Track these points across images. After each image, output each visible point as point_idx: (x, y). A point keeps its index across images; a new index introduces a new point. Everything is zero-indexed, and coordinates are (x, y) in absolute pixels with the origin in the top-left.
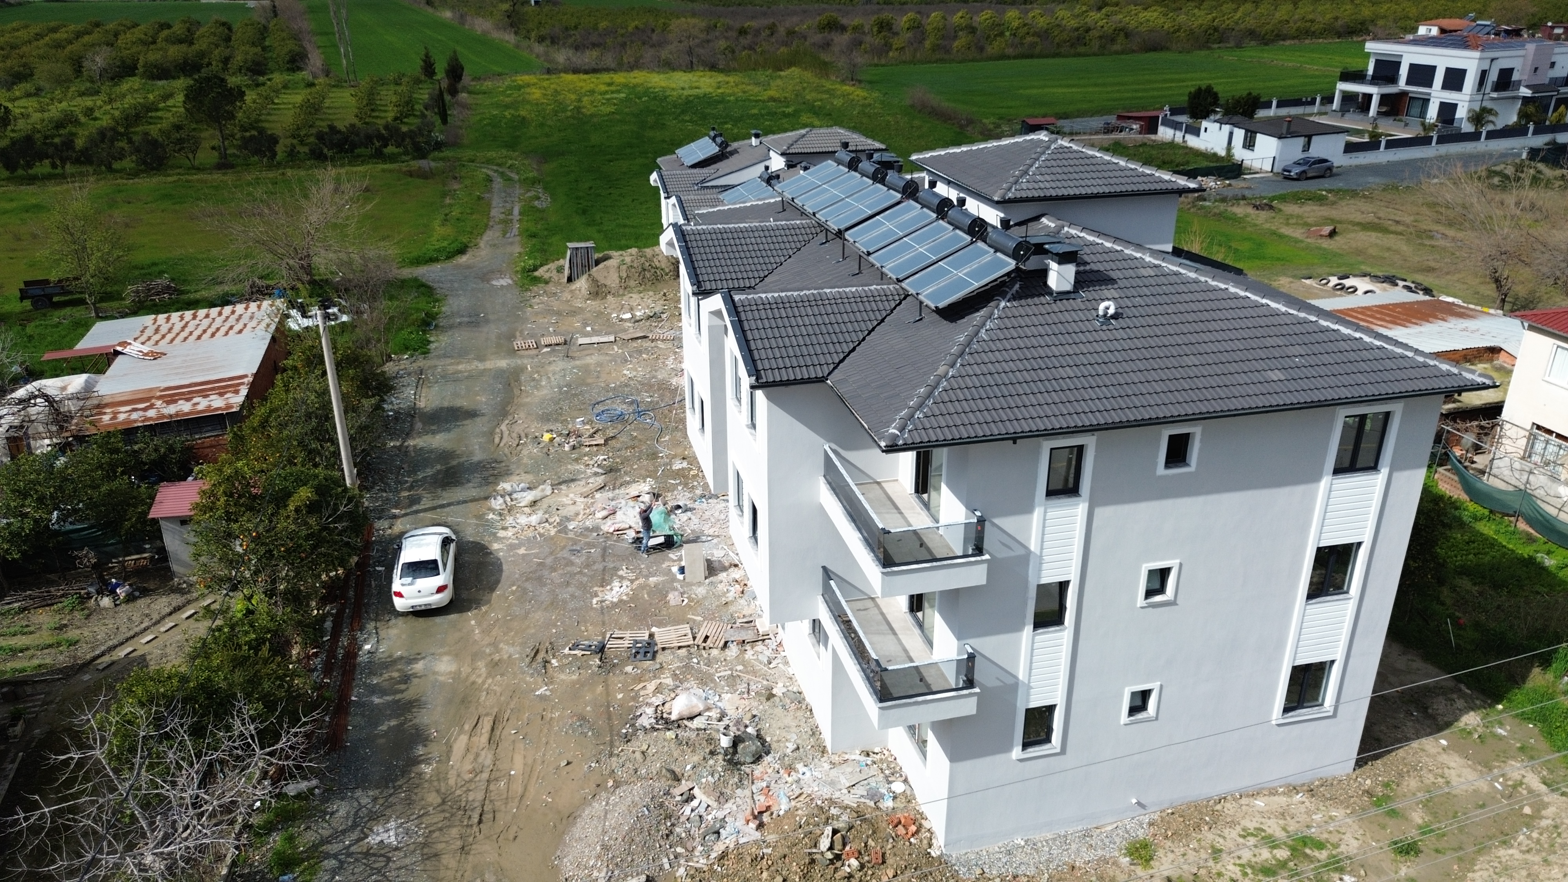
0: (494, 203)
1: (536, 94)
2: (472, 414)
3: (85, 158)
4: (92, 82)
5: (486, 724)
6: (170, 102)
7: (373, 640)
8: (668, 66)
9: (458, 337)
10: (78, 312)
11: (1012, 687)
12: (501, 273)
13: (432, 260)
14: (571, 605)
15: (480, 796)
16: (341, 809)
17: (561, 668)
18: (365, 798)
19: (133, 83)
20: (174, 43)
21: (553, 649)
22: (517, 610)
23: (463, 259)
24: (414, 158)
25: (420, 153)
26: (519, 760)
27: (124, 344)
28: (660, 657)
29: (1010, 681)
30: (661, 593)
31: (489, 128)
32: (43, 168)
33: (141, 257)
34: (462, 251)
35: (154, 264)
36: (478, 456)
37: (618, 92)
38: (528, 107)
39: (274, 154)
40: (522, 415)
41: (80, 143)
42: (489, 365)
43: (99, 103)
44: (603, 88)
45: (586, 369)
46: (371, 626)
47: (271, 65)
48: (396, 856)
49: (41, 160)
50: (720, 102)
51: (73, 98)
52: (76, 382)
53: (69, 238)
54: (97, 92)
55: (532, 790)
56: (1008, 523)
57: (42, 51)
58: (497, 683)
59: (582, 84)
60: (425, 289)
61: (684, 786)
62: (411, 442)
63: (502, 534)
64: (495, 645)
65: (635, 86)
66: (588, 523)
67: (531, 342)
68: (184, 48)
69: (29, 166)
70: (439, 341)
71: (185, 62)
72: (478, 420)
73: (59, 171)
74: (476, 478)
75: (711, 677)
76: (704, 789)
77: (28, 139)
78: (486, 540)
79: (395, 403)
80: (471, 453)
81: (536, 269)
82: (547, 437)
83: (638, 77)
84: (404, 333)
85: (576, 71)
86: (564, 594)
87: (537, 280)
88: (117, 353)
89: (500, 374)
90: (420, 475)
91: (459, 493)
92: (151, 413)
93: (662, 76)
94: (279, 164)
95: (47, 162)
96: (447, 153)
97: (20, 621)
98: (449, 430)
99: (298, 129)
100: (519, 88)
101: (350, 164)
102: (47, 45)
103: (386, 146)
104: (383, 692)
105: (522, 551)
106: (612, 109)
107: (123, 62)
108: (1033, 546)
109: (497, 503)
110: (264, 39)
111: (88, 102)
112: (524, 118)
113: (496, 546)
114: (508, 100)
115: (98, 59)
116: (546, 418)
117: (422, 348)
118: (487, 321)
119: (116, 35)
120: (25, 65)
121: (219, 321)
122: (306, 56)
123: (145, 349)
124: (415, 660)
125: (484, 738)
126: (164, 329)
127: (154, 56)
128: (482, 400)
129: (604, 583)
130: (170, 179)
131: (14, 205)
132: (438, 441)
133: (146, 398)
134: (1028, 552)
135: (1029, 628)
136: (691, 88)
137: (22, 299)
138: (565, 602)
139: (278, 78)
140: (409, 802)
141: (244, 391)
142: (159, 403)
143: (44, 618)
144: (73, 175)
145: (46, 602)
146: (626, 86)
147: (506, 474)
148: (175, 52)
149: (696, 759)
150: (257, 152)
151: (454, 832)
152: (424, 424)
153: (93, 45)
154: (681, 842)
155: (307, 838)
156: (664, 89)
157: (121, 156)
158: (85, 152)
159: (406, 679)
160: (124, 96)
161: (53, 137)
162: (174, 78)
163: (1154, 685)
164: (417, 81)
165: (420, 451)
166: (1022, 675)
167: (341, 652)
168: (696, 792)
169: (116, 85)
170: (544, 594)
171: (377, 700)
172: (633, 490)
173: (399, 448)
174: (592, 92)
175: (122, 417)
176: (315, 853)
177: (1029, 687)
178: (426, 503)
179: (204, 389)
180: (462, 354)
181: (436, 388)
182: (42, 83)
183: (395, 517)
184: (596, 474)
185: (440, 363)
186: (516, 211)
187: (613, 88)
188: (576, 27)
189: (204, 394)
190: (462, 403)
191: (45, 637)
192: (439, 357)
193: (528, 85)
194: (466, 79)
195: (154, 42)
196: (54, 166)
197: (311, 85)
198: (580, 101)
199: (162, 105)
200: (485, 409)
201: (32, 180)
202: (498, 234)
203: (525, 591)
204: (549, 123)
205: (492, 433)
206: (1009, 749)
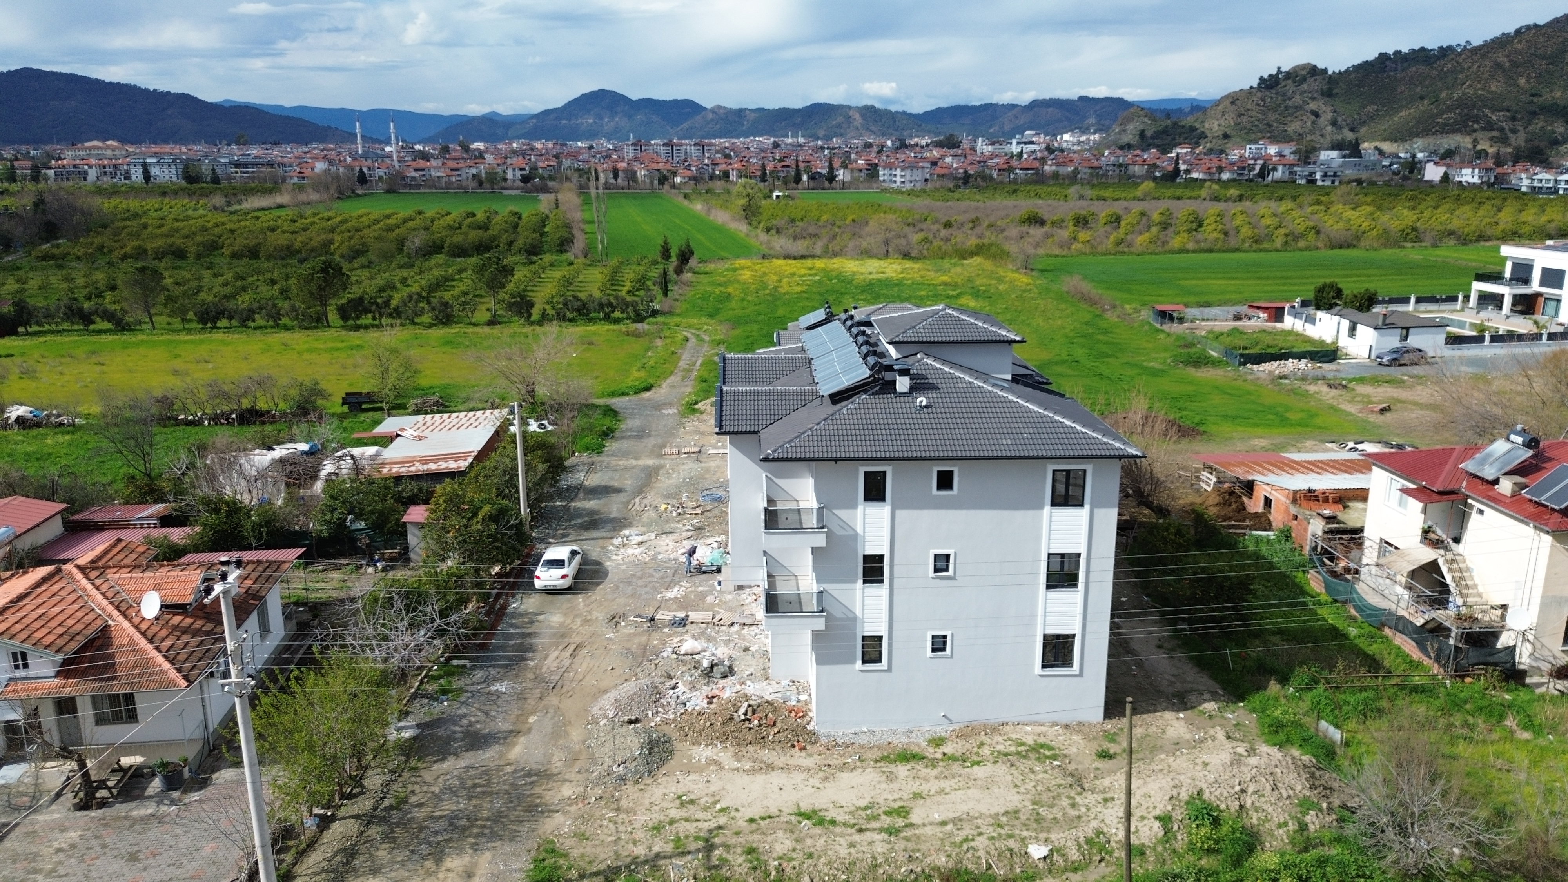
0: (684, 357)
1: (746, 275)
2: (618, 491)
3: (397, 313)
4: (410, 258)
5: (572, 647)
6: (464, 275)
7: (518, 603)
8: (866, 254)
9: (625, 445)
10: (377, 415)
11: (853, 620)
12: (671, 405)
13: (624, 394)
14: (644, 597)
15: (557, 678)
16: (479, 674)
17: (625, 627)
18: (493, 672)
19: (440, 258)
20: (474, 229)
21: (624, 616)
22: (609, 596)
23: (647, 395)
24: (634, 322)
25: (639, 319)
26: (585, 665)
27: (402, 430)
28: (688, 627)
29: (851, 615)
30: (703, 596)
31: (699, 301)
32: (367, 320)
33: (424, 382)
34: (648, 389)
35: (432, 388)
36: (614, 514)
37: (816, 275)
38: (736, 286)
39: (530, 315)
40: (652, 493)
41: (394, 303)
42: (640, 462)
43: (412, 274)
44: (803, 271)
45: (707, 470)
46: (519, 596)
47: (545, 247)
48: (503, 696)
49: (366, 313)
50: (897, 285)
51: (393, 270)
52: (371, 450)
53: (378, 363)
54: (412, 266)
55: (587, 678)
56: (842, 513)
57: (376, 234)
58: (585, 630)
59: (787, 268)
60: (611, 412)
61: (674, 681)
62: (573, 504)
63: (614, 557)
64: (590, 612)
65: (831, 271)
66: (672, 556)
67: (675, 450)
68: (480, 232)
69: (358, 318)
70: (611, 446)
71: (480, 245)
72: (622, 494)
73: (377, 322)
74: (609, 526)
75: (715, 639)
76: (684, 683)
77: (361, 299)
78: (603, 560)
79: (567, 480)
80: (610, 513)
81: (696, 403)
82: (663, 507)
83: (836, 263)
84: (587, 440)
85: (787, 257)
86: (642, 591)
87: (695, 411)
88: (398, 435)
89: (646, 468)
90: (573, 522)
91: (595, 534)
92: (413, 469)
93: (857, 263)
94: (533, 323)
95: (370, 315)
96: (660, 319)
97: (322, 576)
98: (600, 499)
99: (552, 297)
100: (735, 270)
101: (585, 324)
102: (381, 228)
103: (613, 312)
104: (517, 627)
105: (624, 567)
106: (804, 288)
107: (434, 242)
108: (859, 530)
109: (617, 541)
110: (544, 226)
111: (404, 273)
112: (729, 294)
113: (608, 563)
114: (722, 279)
115: (416, 240)
116: (667, 496)
117: (599, 449)
118: (649, 435)
119: (432, 221)
120: (363, 244)
121: (464, 420)
122: (572, 241)
123: (415, 434)
124: (540, 614)
125: (568, 654)
126: (428, 424)
127: (457, 239)
128: (628, 483)
129: (668, 587)
130: (453, 331)
131: (344, 344)
132: (591, 504)
133: (411, 461)
134: (857, 534)
135: (860, 581)
136: (878, 273)
137: (343, 404)
138: (641, 595)
139: (547, 258)
140: (517, 676)
141: (470, 460)
142: (417, 464)
143: (335, 575)
144: (387, 325)
145: (338, 568)
146: (824, 270)
147: (630, 525)
148: (474, 236)
149: (684, 668)
150: (519, 313)
151: (538, 690)
152: (585, 494)
153: (414, 229)
154: (663, 706)
155: (457, 683)
156: (854, 273)
157: (422, 312)
158: (396, 309)
159: (532, 622)
160: (431, 269)
161: (376, 297)
162: (469, 256)
163: (947, 633)
164: (655, 263)
165: (577, 509)
166: (858, 613)
167: (497, 608)
168: (680, 685)
169: (427, 260)
170: (629, 589)
171: (512, 630)
172: (709, 541)
173: (564, 507)
174: (793, 275)
175: (394, 470)
176: (461, 691)
177: (864, 622)
178: (572, 538)
179: (446, 458)
180: (625, 454)
181: (600, 474)
182: (373, 258)
183: (550, 543)
184: (688, 530)
185: (607, 459)
186: (698, 363)
187: (813, 272)
188: (802, 219)
189: (445, 460)
190: (615, 484)
191: (335, 584)
192: (608, 456)
193: (743, 268)
194: (693, 262)
195: (460, 228)
196: (374, 318)
197: (571, 264)
198: (780, 281)
199: (457, 277)
200: (628, 488)
201: (357, 328)
202: (679, 379)
203: (618, 587)
204: (749, 298)
205: (628, 503)
206: (853, 662)
